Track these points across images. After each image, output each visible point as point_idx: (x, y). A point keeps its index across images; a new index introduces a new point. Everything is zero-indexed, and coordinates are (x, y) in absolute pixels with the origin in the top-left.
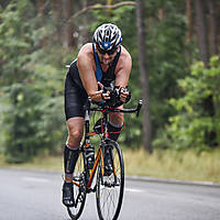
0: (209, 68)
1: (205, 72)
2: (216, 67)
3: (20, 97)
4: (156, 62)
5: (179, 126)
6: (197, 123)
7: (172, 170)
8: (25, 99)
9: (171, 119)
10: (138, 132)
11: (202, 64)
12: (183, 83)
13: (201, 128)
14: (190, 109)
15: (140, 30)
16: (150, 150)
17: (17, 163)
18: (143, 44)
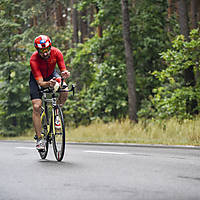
0: (189, 41)
1: (186, 44)
3: (13, 75)
4: (140, 38)
5: (162, 97)
6: (178, 93)
7: (155, 136)
8: (17, 76)
9: (155, 90)
10: (124, 104)
11: (182, 37)
12: (165, 56)
13: (183, 97)
14: (172, 81)
15: (123, 8)
17: (11, 135)
18: (127, 20)
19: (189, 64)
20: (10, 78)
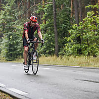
0: (79, 26)
1: (78, 27)
2: (81, 25)
3: (11, 37)
4: (60, 24)
5: (68, 47)
6: (74, 46)
7: (65, 62)
8: (13, 38)
9: (65, 45)
10: (53, 49)
11: (76, 25)
12: (70, 31)
13: (76, 47)
14: (72, 41)
15: (54, 13)
16: (58, 56)
17: (10, 60)
18: (55, 17)
19: (79, 35)
20: (10, 38)
